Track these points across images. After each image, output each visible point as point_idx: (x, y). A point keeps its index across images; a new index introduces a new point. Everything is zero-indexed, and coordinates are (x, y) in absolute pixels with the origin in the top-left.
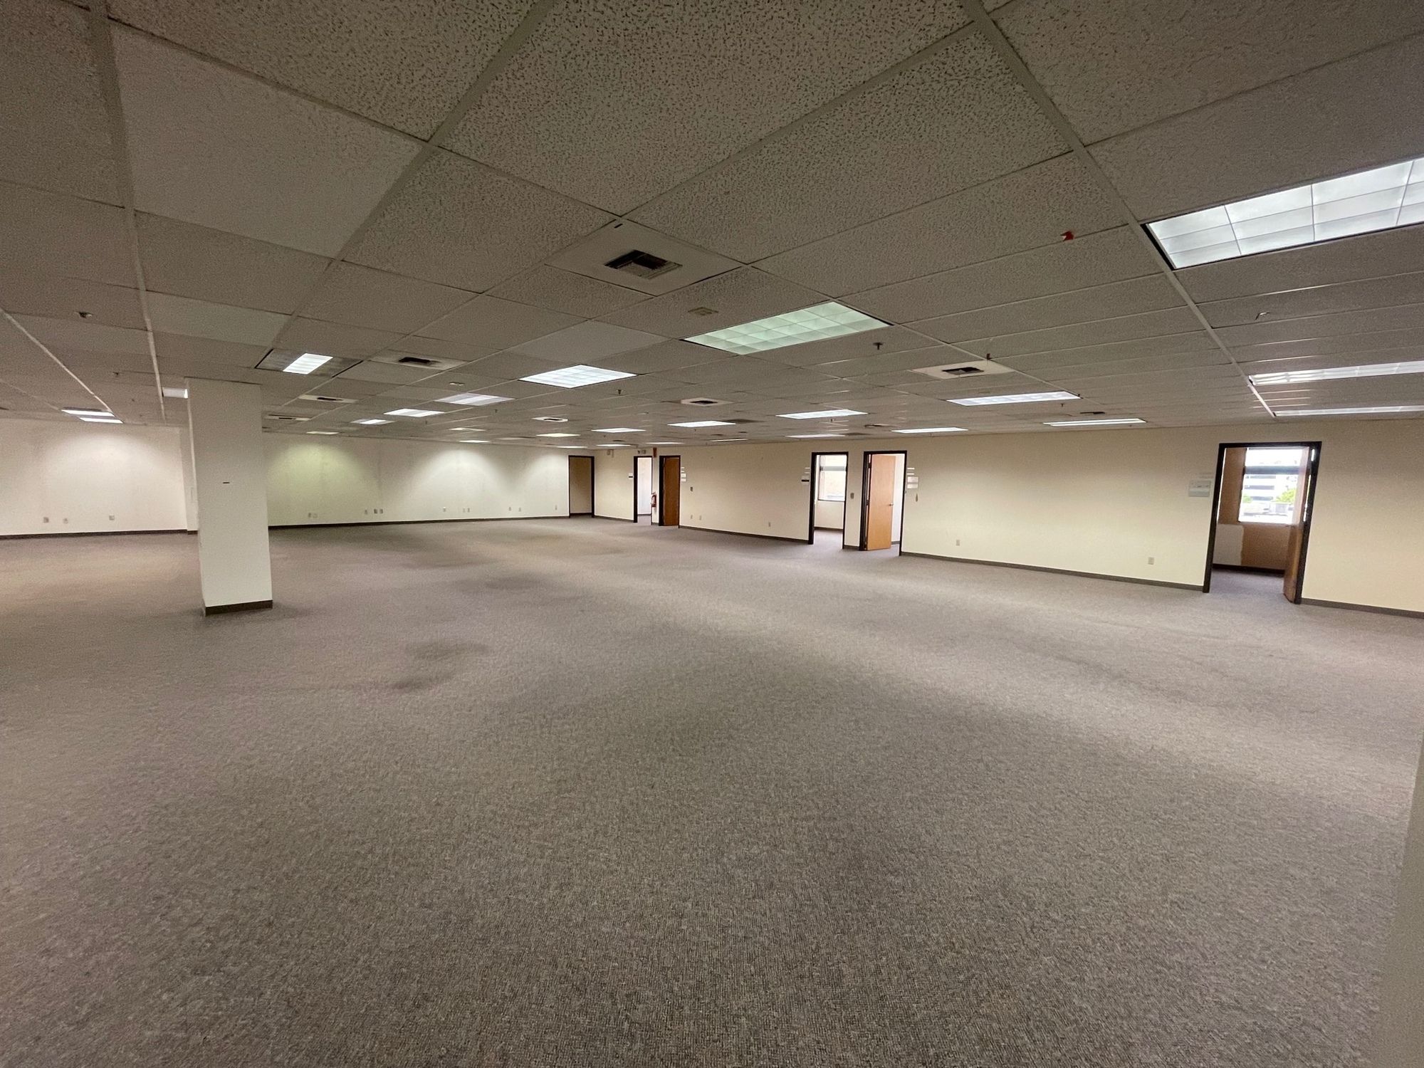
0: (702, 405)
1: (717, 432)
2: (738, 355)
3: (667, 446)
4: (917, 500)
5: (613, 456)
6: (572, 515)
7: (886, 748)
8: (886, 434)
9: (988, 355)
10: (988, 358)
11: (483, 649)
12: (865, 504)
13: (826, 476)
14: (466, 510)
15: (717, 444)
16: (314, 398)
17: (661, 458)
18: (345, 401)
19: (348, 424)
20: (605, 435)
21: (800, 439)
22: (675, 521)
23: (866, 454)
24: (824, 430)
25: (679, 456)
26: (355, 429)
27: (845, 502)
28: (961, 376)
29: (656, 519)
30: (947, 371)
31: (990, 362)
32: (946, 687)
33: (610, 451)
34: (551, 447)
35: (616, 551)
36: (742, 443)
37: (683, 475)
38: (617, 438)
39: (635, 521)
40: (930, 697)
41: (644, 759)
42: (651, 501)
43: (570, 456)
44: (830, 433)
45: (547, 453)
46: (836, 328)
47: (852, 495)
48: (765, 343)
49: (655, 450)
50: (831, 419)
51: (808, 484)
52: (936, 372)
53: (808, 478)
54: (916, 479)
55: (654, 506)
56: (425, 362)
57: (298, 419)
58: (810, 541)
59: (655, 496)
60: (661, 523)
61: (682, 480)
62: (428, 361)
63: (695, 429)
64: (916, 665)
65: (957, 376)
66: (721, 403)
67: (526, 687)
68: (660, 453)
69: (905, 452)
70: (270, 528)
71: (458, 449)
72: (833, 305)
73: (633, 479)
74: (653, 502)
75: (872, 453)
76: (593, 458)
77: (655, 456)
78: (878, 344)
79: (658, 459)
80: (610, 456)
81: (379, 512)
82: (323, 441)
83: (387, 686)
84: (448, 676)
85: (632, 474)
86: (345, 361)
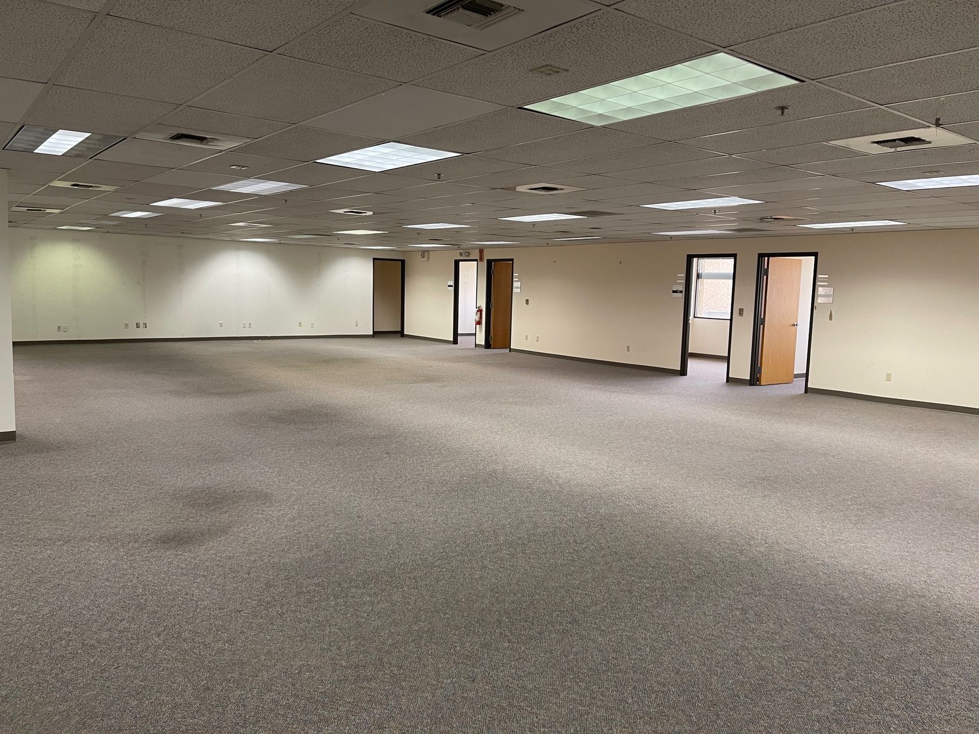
0: (543, 193)
1: (562, 229)
2: (592, 127)
3: (497, 248)
4: (831, 319)
5: (428, 260)
6: (376, 334)
7: (783, 648)
8: (789, 229)
9: (938, 120)
10: (938, 124)
11: (264, 498)
12: (759, 322)
13: (706, 286)
14: (247, 326)
15: (561, 245)
16: (66, 184)
17: (489, 262)
18: (104, 188)
19: (105, 216)
20: (419, 232)
21: (671, 237)
22: (505, 342)
23: (761, 256)
24: (704, 225)
25: (512, 260)
26: (114, 223)
27: (731, 320)
28: (899, 149)
29: (481, 339)
30: (877, 143)
31: (940, 131)
32: (869, 571)
33: (424, 253)
34: (351, 247)
35: (430, 379)
36: (593, 242)
37: (516, 284)
38: (434, 236)
39: (455, 341)
40: (846, 583)
41: (463, 644)
42: (475, 317)
43: (374, 259)
44: (713, 228)
45: (346, 256)
46: (724, 88)
47: (741, 312)
48: (629, 110)
49: (481, 251)
50: (715, 210)
51: (681, 296)
52: (863, 144)
53: (682, 288)
54: (830, 291)
55: (479, 323)
56: (201, 139)
57: (48, 211)
58: (683, 372)
59: (480, 311)
60: (488, 345)
61: (515, 290)
62: (205, 138)
63: (534, 224)
64: (827, 538)
65: (893, 150)
66: (568, 190)
67: (317, 546)
68: (488, 256)
69: (815, 254)
70: (15, 344)
71: (238, 249)
72: (722, 57)
73: (452, 289)
74: (477, 319)
75: (769, 255)
76: (403, 262)
77: (481, 259)
78: (783, 109)
79: (485, 263)
80: (425, 259)
81: (141, 325)
82: (75, 238)
83: (149, 540)
84: (224, 530)
85: (452, 283)
86: (106, 138)
